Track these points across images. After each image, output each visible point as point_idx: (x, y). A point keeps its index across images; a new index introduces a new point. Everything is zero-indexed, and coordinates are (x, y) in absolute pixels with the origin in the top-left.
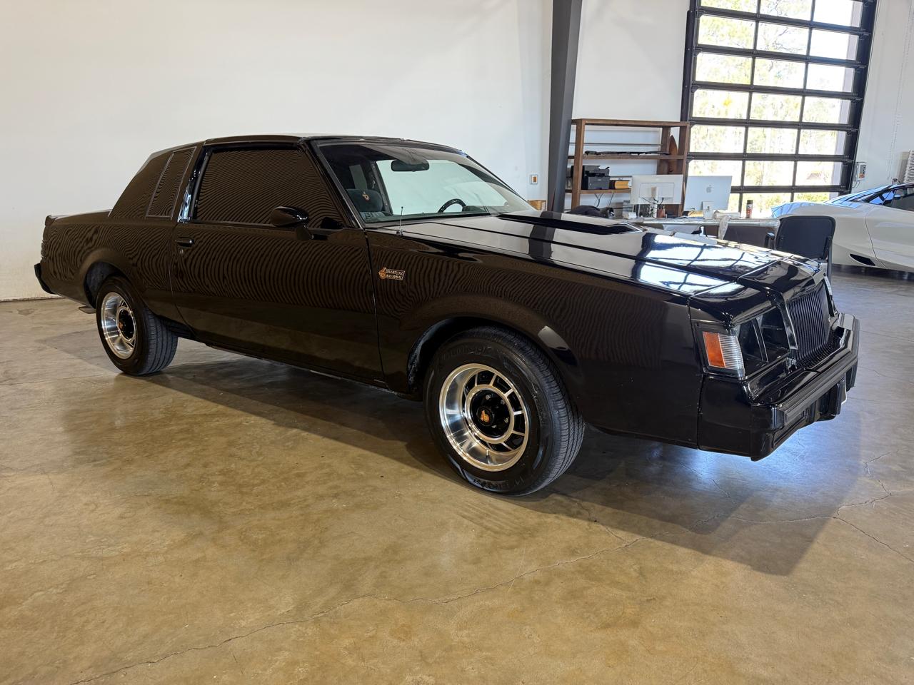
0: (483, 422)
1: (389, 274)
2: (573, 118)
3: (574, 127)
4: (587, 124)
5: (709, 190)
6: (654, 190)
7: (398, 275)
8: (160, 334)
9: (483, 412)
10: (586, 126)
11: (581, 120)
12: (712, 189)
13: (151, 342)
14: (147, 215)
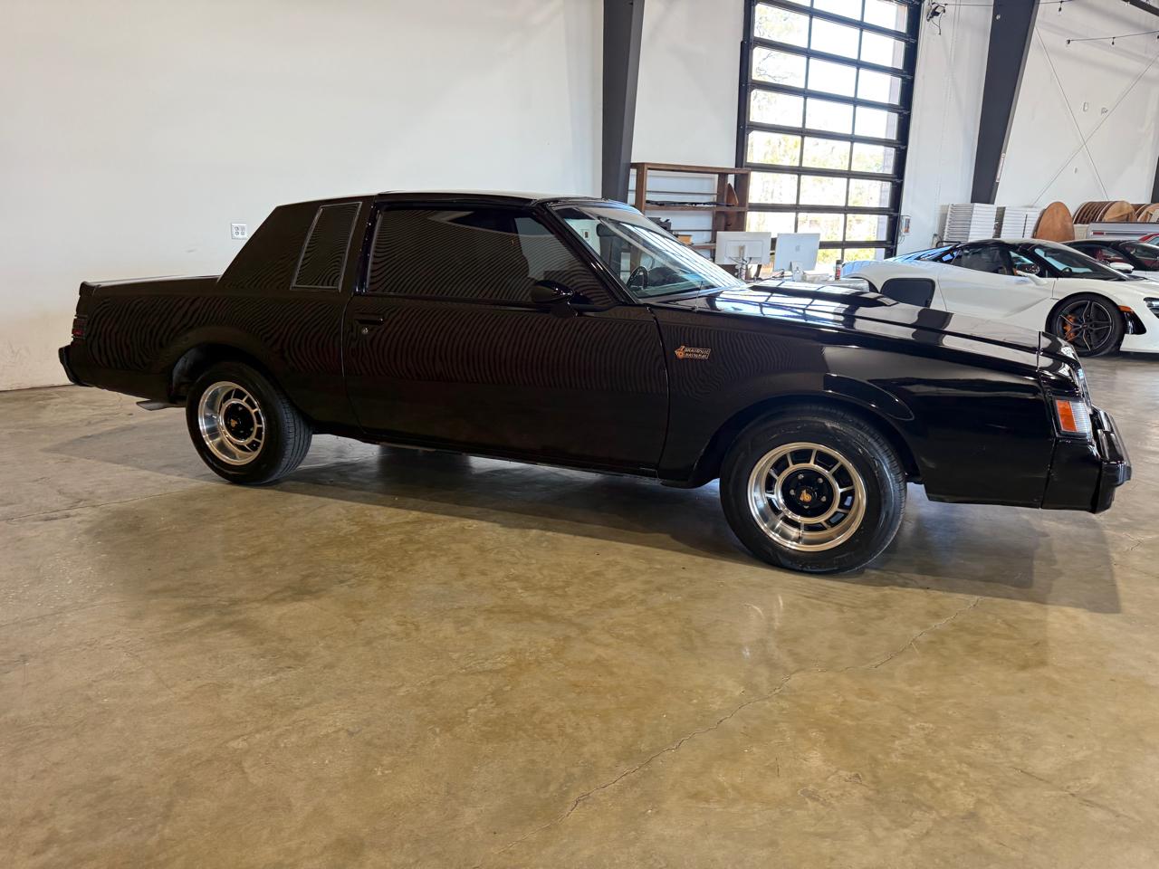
0: (805, 503)
1: (689, 353)
2: (632, 162)
3: (633, 172)
4: (650, 169)
5: (798, 249)
6: (742, 248)
7: (702, 354)
8: (298, 431)
9: (804, 491)
10: (649, 171)
11: (643, 164)
12: (801, 248)
13: (289, 442)
14: (294, 284)
